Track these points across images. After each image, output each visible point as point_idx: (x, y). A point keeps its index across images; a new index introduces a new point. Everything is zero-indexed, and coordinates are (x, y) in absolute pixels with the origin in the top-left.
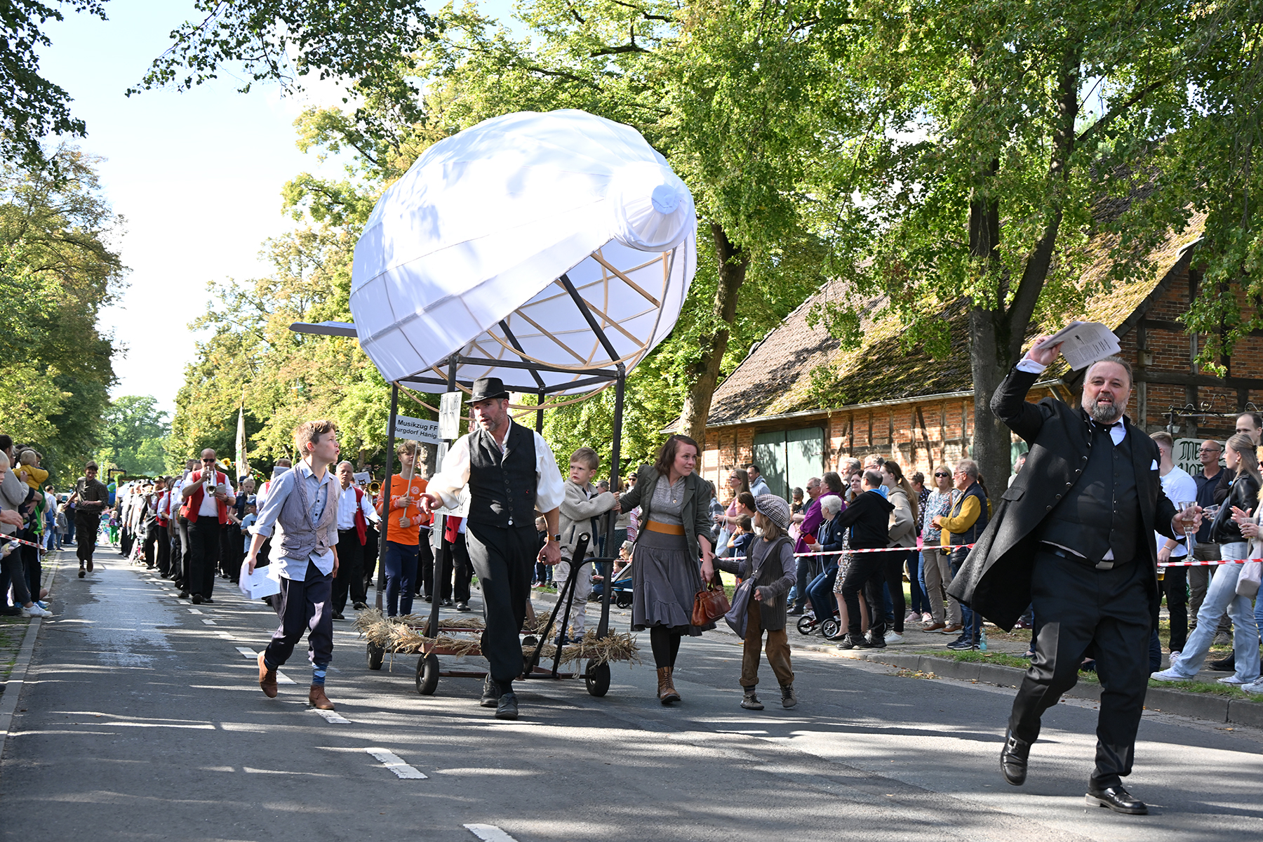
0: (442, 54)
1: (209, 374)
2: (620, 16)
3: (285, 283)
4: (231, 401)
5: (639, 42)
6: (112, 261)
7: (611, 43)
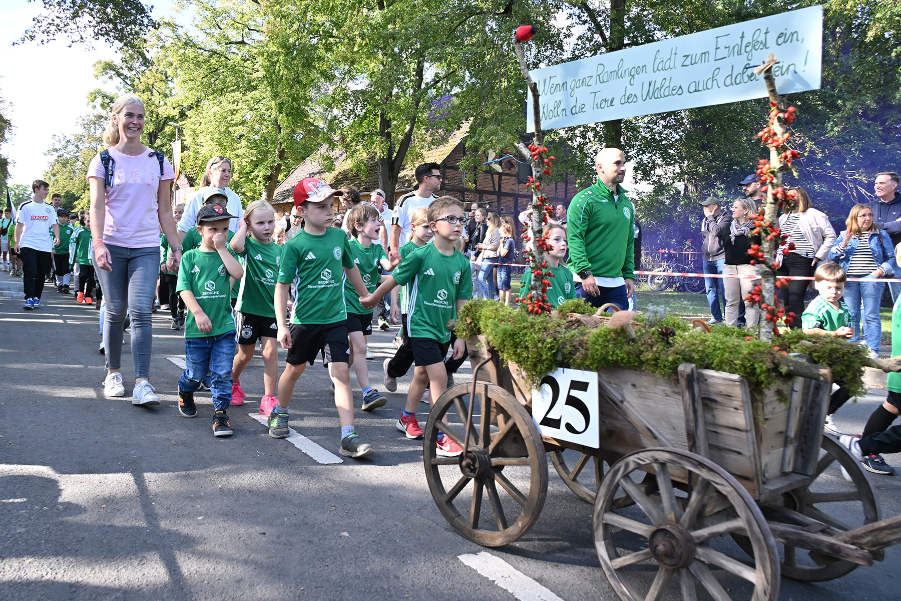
0: (159, 38)
1: (54, 175)
2: (238, 28)
3: (89, 136)
4: (64, 187)
5: (246, 40)
6: (7, 122)
7: (233, 40)
